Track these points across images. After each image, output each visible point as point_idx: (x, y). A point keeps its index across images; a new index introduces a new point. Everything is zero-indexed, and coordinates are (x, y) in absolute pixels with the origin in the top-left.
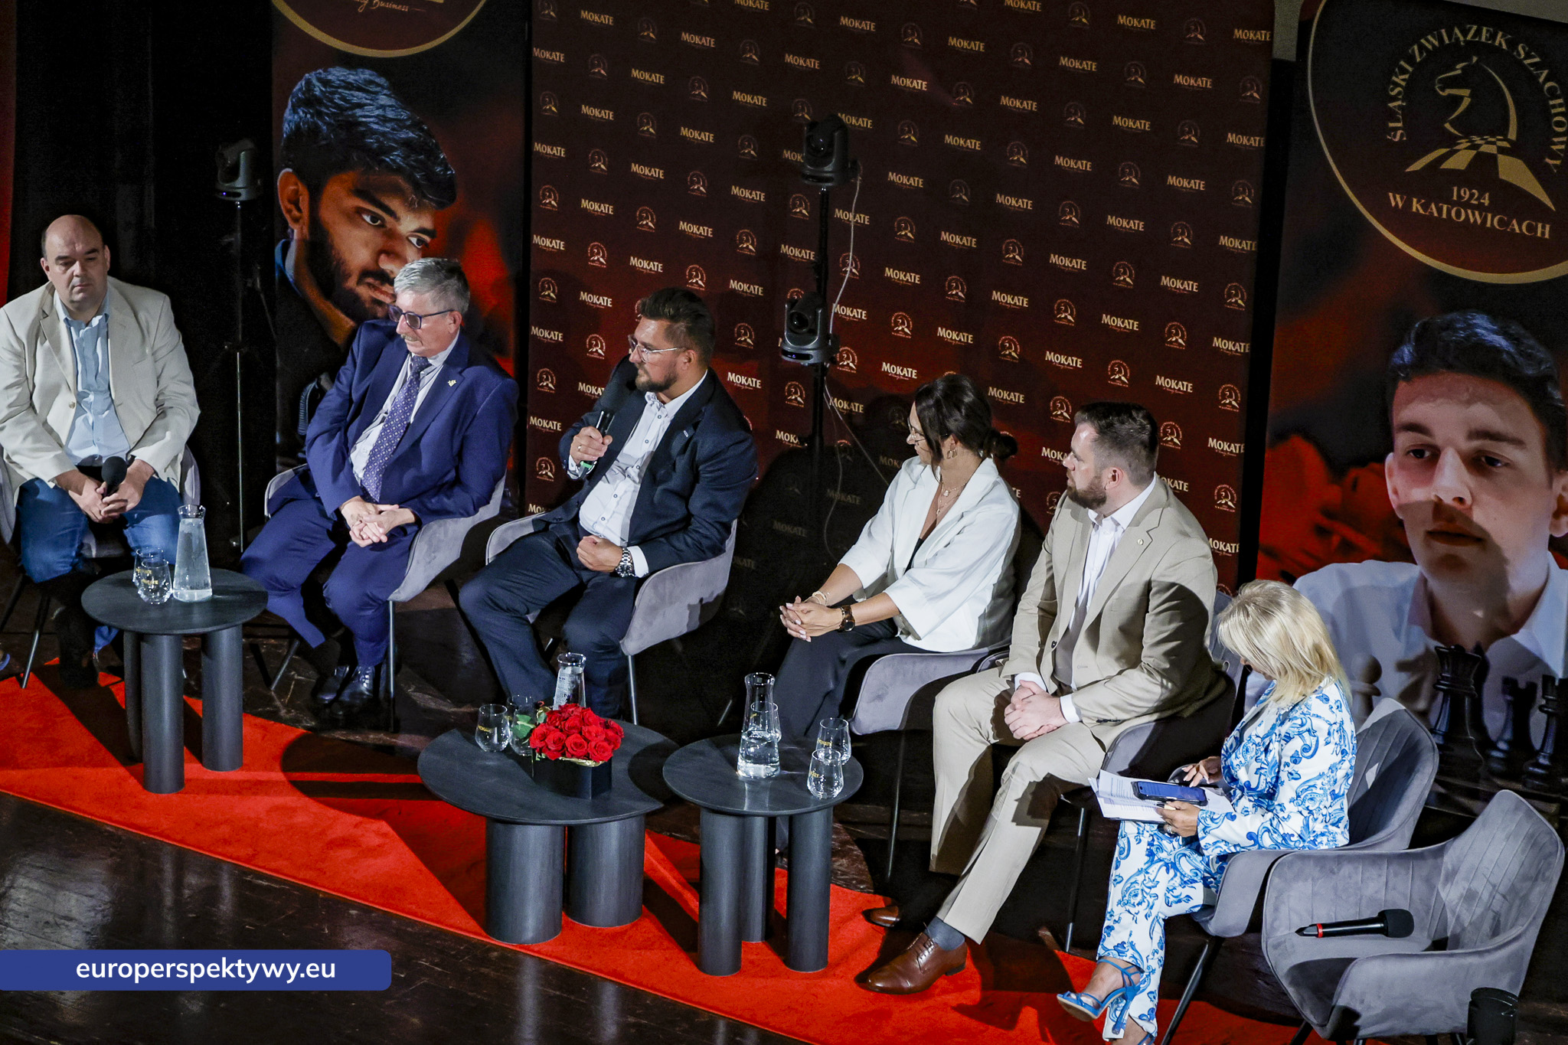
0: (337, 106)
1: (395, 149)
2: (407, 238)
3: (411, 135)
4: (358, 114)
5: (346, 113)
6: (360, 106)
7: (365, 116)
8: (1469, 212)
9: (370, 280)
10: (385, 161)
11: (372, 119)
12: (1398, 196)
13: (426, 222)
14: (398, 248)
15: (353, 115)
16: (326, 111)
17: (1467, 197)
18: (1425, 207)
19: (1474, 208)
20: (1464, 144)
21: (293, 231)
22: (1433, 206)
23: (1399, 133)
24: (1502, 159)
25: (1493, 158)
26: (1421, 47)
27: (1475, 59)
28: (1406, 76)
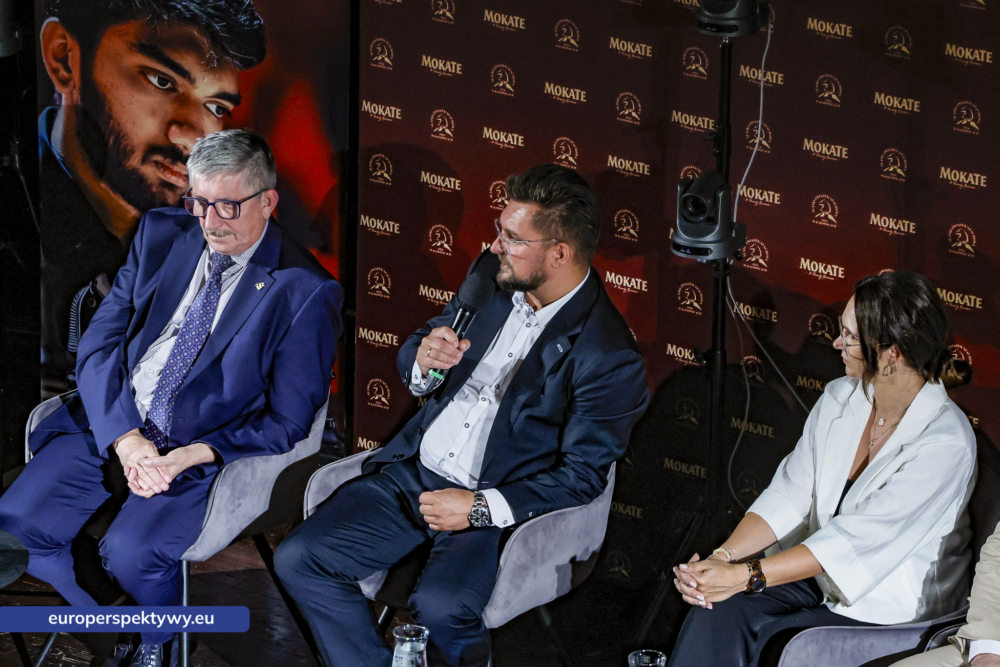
2: (204, 105)
10: (176, 8)
13: (229, 86)
21: (60, 96)
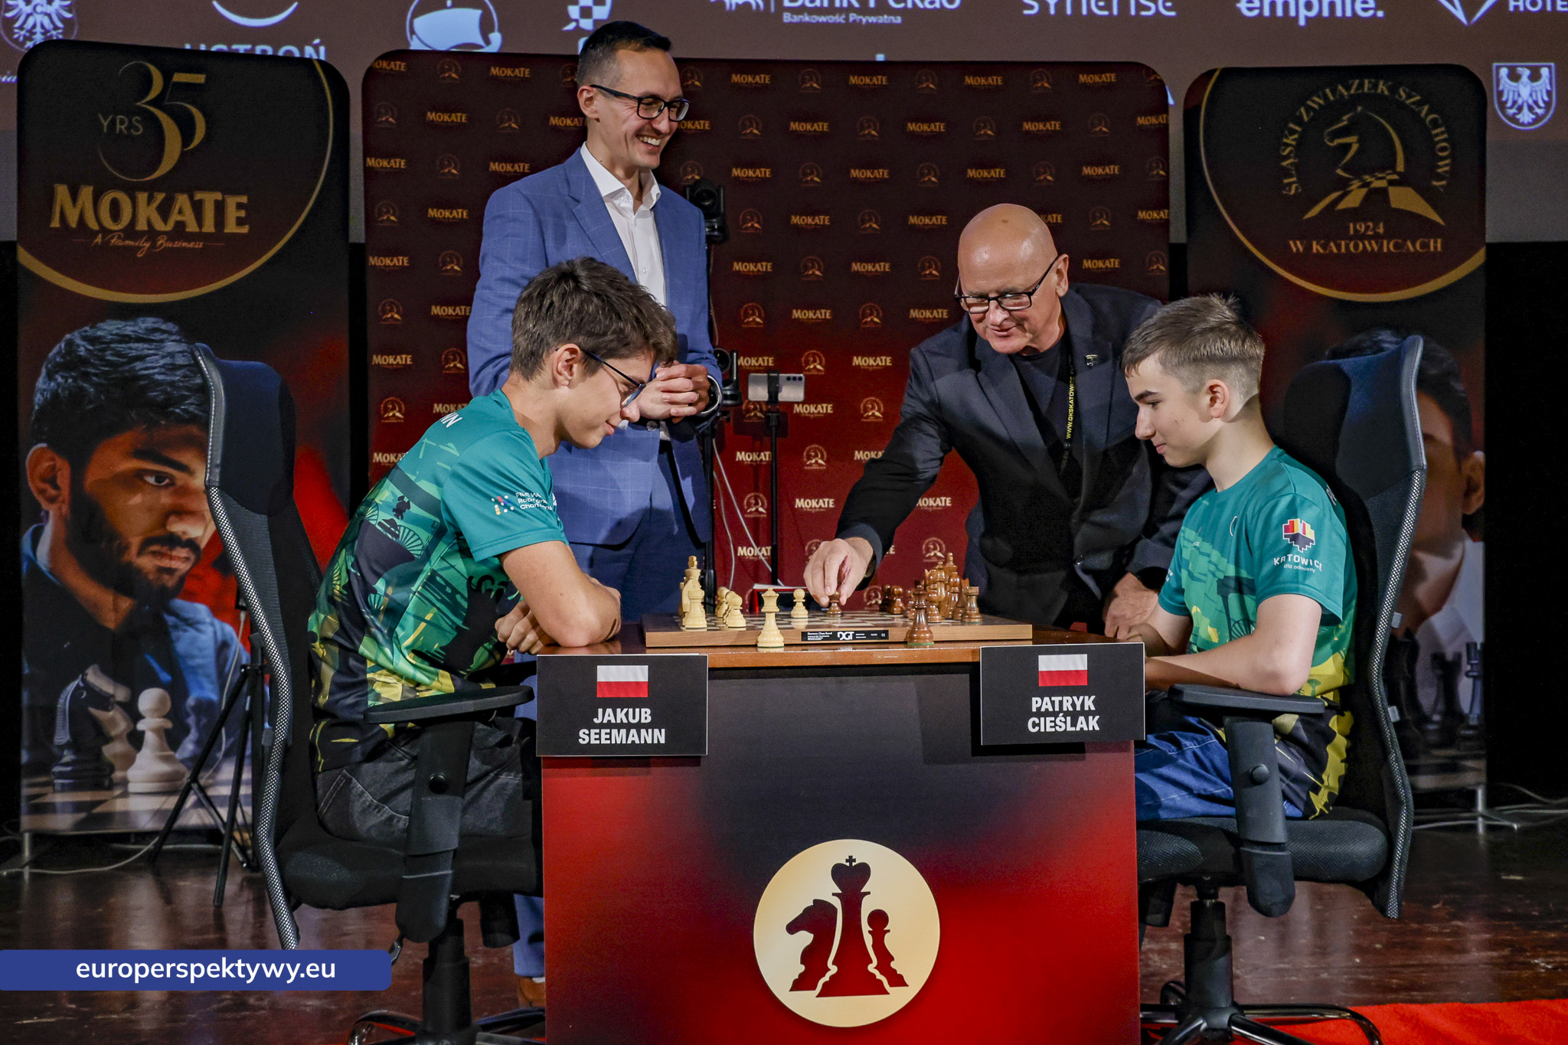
0: (110, 363)
1: (186, 398)
4: (137, 368)
5: (120, 369)
6: (141, 358)
7: (147, 369)
8: (1366, 243)
9: (155, 548)
10: (173, 413)
11: (156, 371)
12: (1298, 243)
15: (133, 369)
16: (93, 371)
17: (1363, 230)
18: (1325, 247)
19: (1369, 238)
20: (1356, 184)
21: (47, 513)
22: (1332, 244)
23: (1294, 186)
24: (1392, 190)
25: (1384, 192)
26: (1308, 109)
27: (1359, 109)
28: (1296, 136)
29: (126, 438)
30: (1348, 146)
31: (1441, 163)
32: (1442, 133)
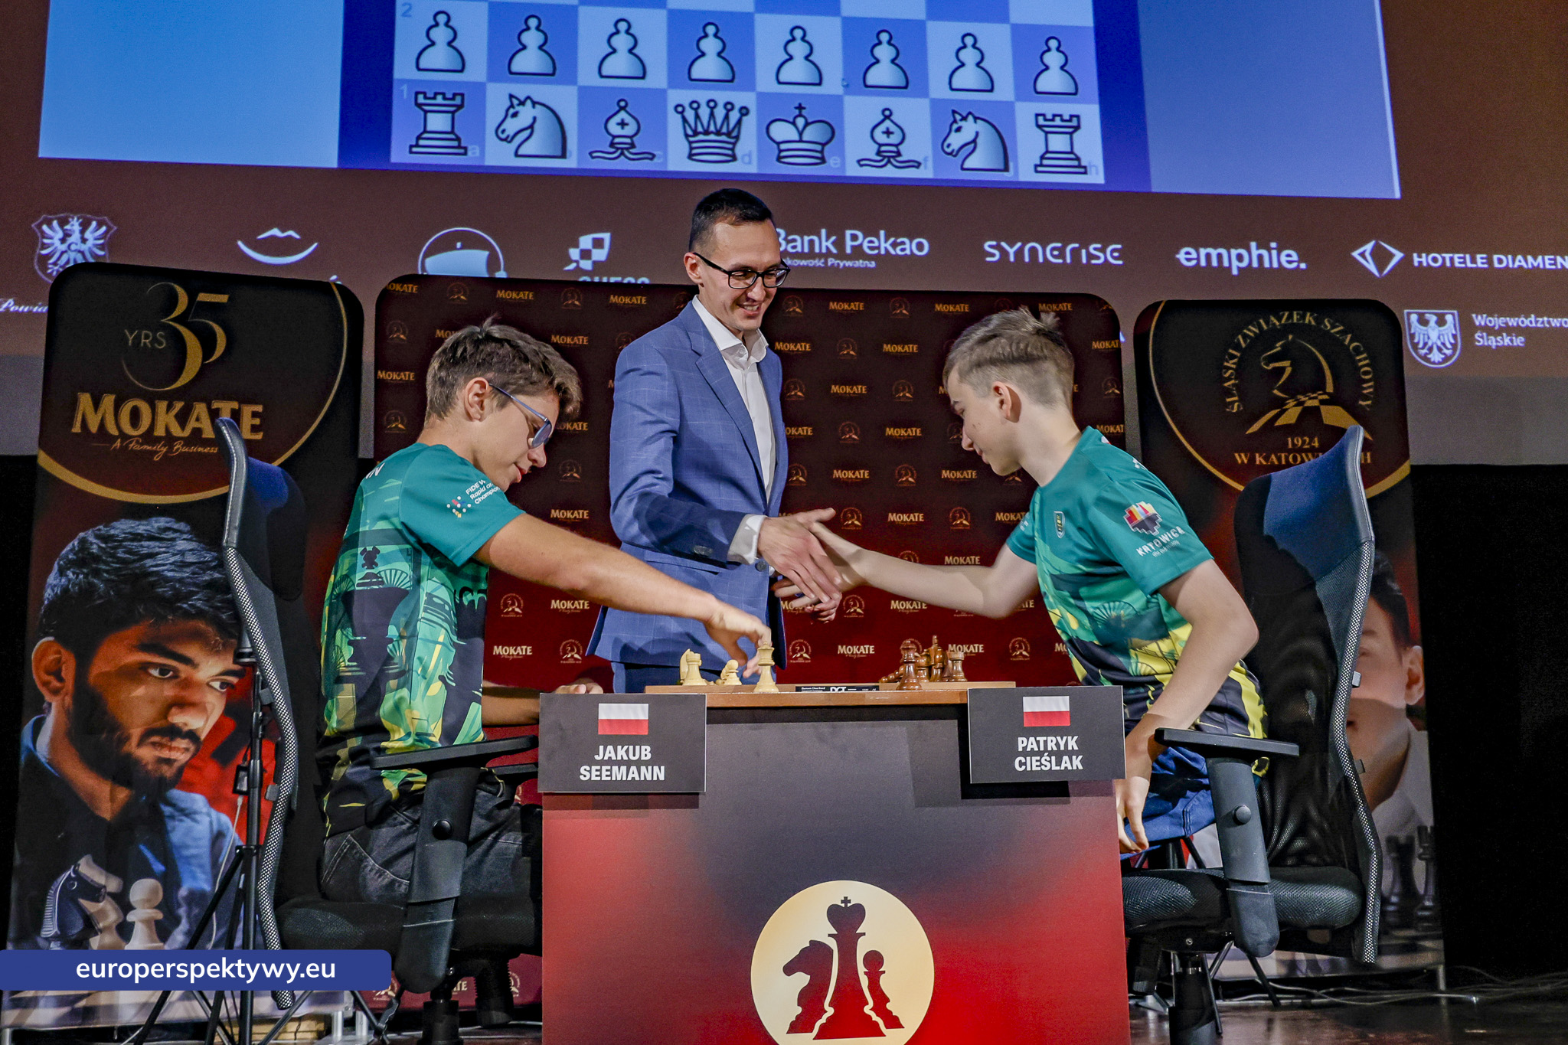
0: (121, 560)
1: (196, 593)
3: (217, 575)
4: (148, 565)
5: (131, 566)
6: (152, 556)
7: (157, 566)
8: (1304, 455)
9: (155, 739)
10: (181, 608)
11: (165, 568)
12: (1243, 455)
14: (196, 697)
15: (143, 566)
16: (104, 567)
17: (1300, 444)
18: (1267, 458)
19: (1306, 451)
20: (1291, 403)
21: (50, 704)
22: (1273, 456)
23: (1236, 404)
24: (1324, 409)
25: (1316, 409)
26: (1245, 337)
27: (1290, 337)
28: (1235, 360)
29: (134, 633)
30: (1283, 369)
31: (1365, 386)
32: (1365, 359)
